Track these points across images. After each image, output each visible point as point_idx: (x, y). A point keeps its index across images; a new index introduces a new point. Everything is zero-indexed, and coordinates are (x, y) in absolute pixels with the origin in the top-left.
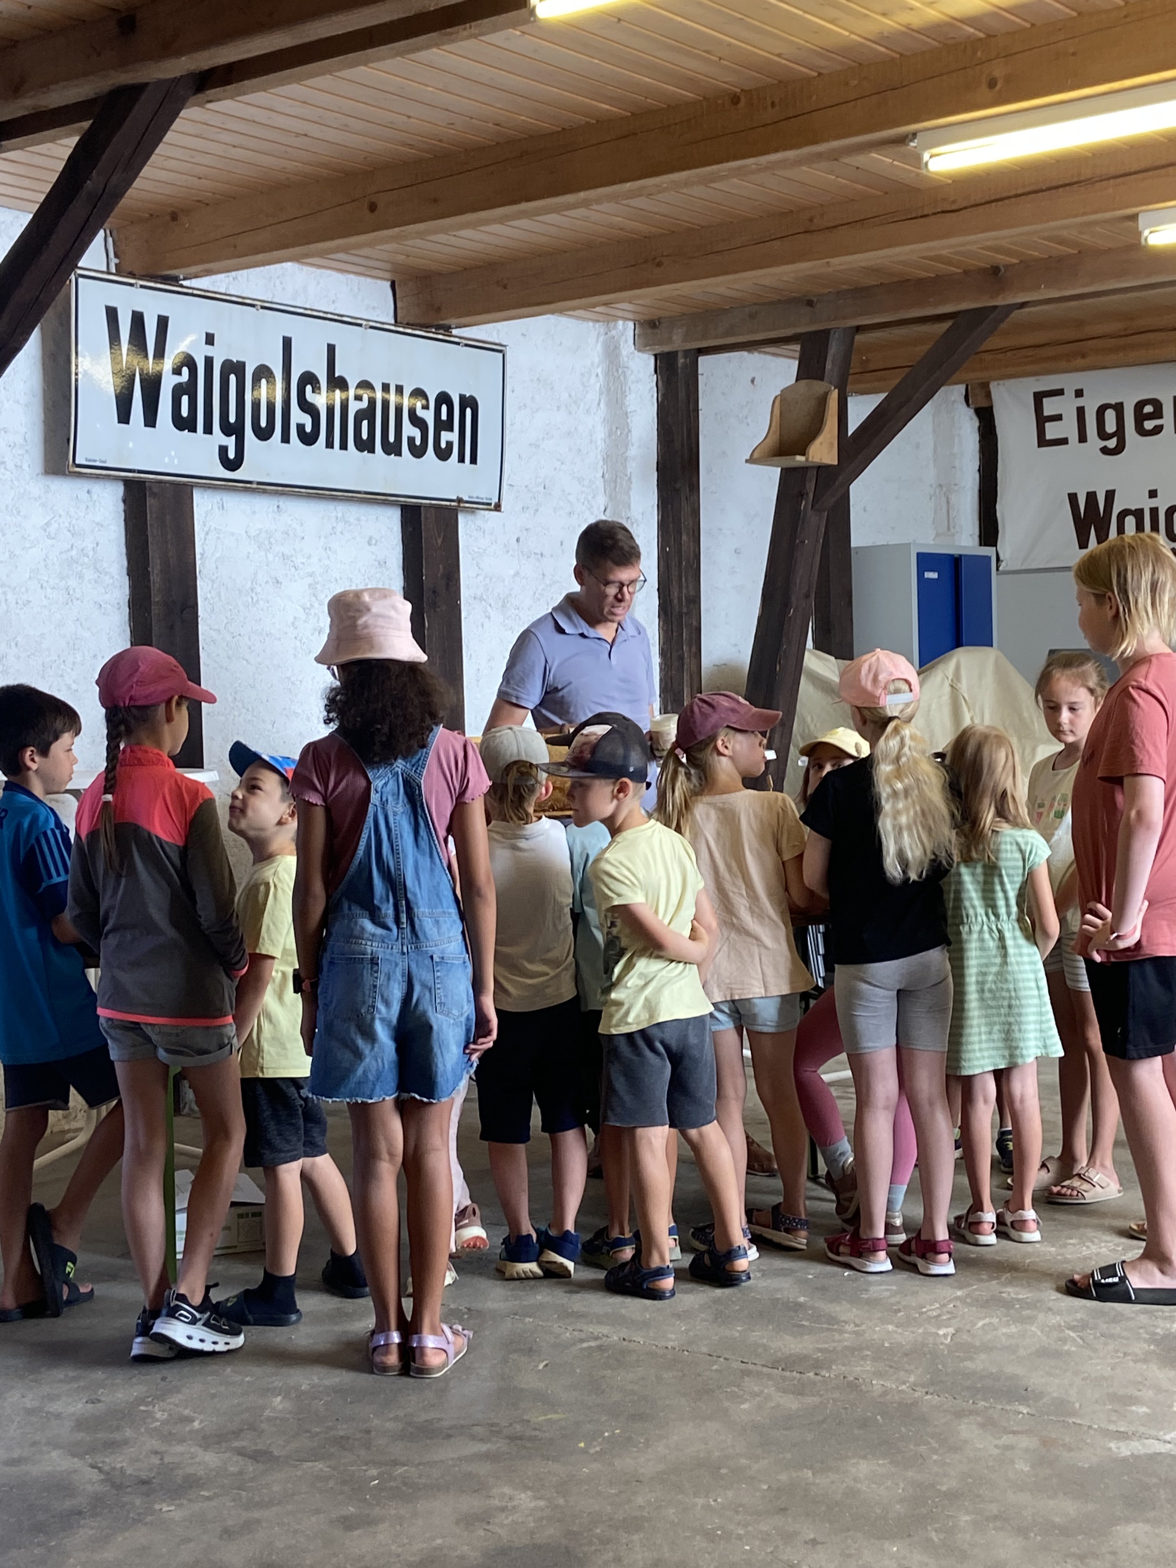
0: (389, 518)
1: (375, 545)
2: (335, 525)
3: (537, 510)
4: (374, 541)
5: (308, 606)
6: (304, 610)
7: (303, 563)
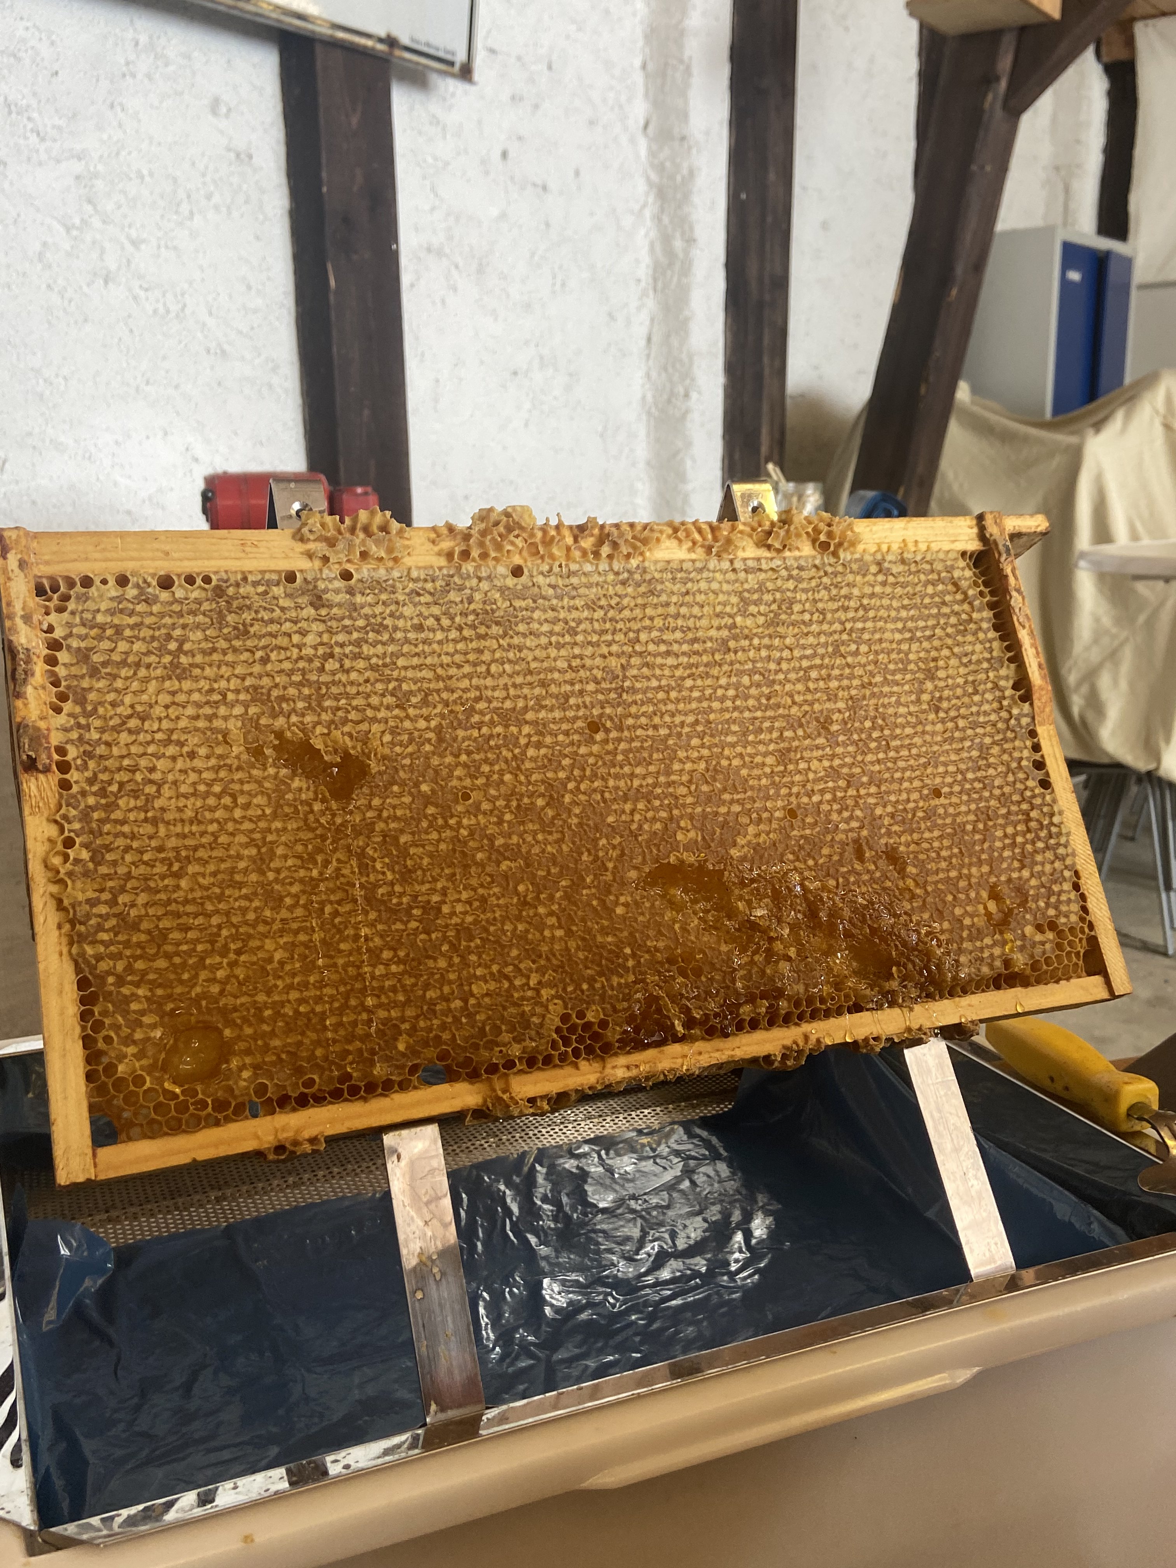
0: (254, 66)
1: (227, 116)
2: (132, 57)
3: (536, 107)
4: (223, 110)
5: (77, 221)
6: (68, 230)
7: (59, 128)
